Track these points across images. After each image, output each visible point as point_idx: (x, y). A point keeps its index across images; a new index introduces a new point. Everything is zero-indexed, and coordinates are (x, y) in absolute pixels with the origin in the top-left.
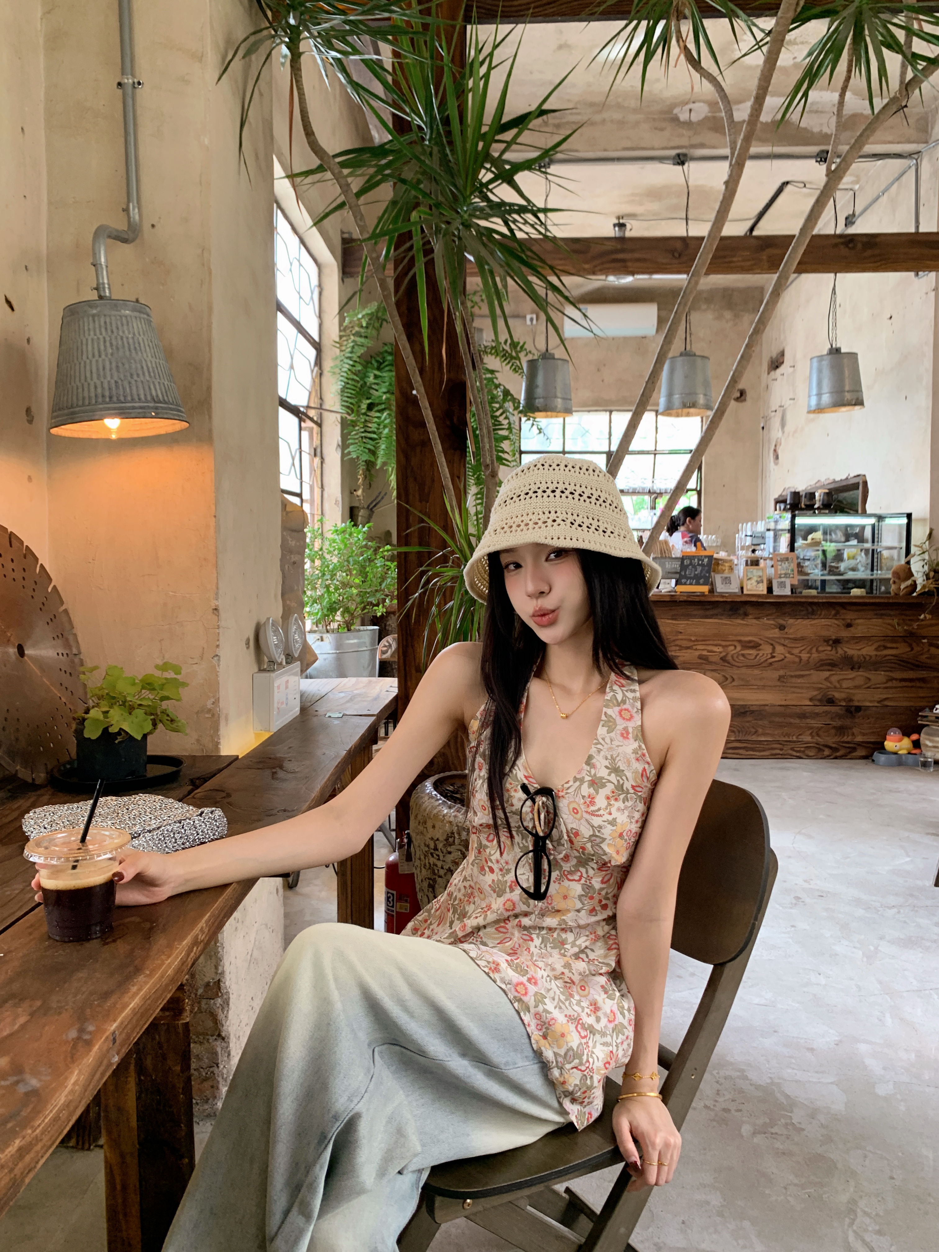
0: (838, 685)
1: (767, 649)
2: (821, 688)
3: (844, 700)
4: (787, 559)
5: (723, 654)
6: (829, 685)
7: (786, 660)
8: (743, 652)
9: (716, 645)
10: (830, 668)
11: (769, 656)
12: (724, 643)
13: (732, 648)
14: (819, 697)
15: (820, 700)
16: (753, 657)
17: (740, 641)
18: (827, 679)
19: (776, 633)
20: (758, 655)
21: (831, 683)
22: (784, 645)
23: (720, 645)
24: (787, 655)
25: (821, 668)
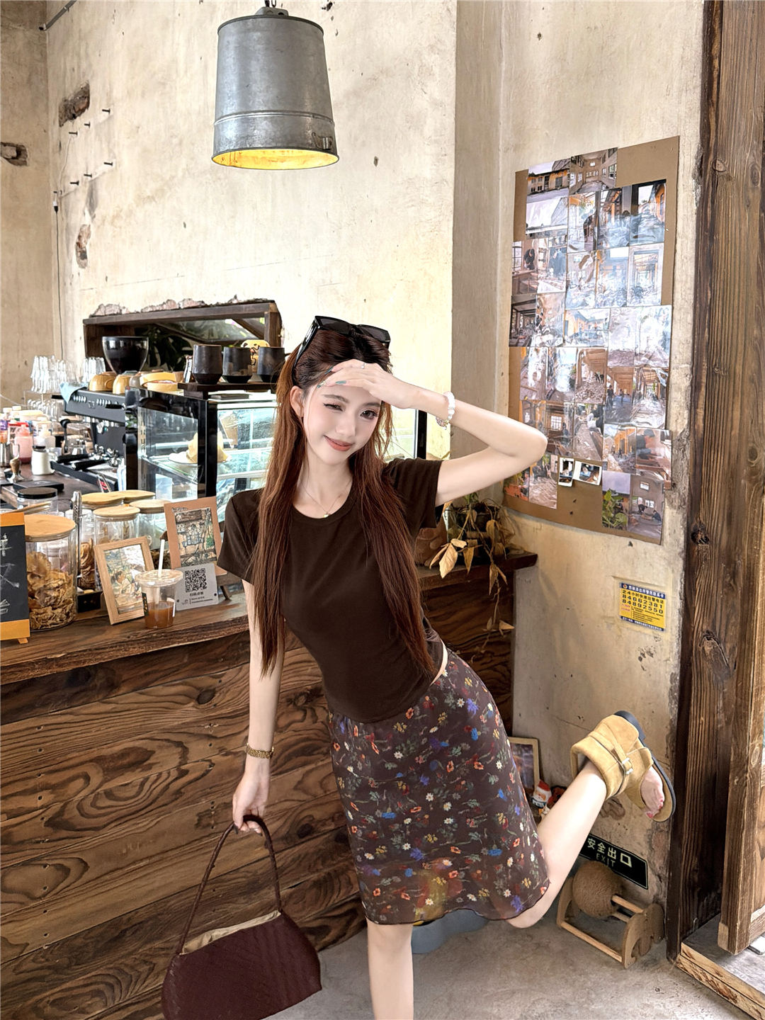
0: (320, 792)
1: (167, 761)
2: (287, 810)
3: (333, 819)
4: (198, 516)
5: (57, 807)
6: (304, 797)
7: (214, 770)
8: (107, 786)
9: (34, 791)
10: (303, 759)
11: (174, 774)
12: (54, 779)
13: (81, 782)
14: (284, 831)
15: (285, 838)
16: (133, 792)
17: (98, 760)
18: (299, 786)
19: (190, 712)
20: (147, 779)
21: (305, 792)
22: (210, 737)
23: (46, 787)
24: (216, 758)
25: (289, 765)
